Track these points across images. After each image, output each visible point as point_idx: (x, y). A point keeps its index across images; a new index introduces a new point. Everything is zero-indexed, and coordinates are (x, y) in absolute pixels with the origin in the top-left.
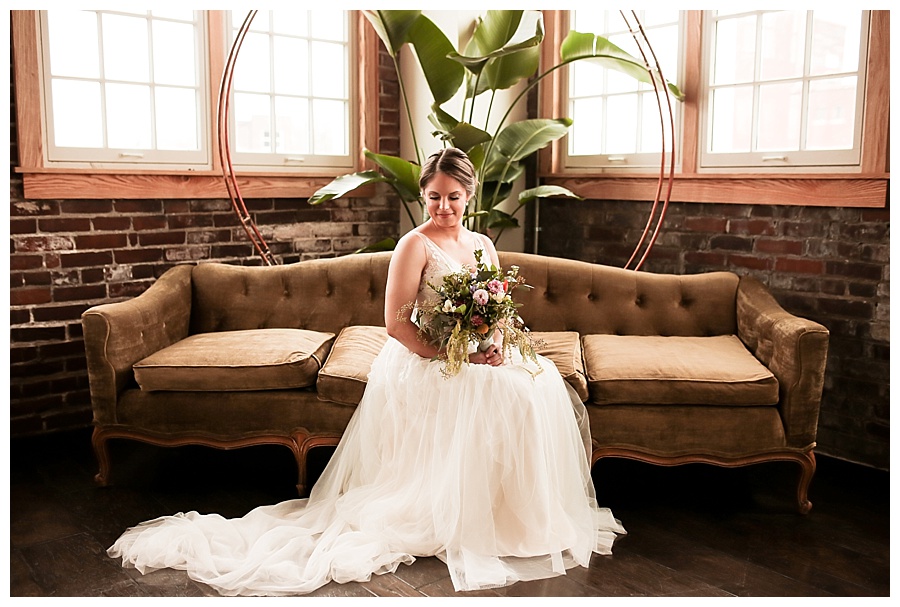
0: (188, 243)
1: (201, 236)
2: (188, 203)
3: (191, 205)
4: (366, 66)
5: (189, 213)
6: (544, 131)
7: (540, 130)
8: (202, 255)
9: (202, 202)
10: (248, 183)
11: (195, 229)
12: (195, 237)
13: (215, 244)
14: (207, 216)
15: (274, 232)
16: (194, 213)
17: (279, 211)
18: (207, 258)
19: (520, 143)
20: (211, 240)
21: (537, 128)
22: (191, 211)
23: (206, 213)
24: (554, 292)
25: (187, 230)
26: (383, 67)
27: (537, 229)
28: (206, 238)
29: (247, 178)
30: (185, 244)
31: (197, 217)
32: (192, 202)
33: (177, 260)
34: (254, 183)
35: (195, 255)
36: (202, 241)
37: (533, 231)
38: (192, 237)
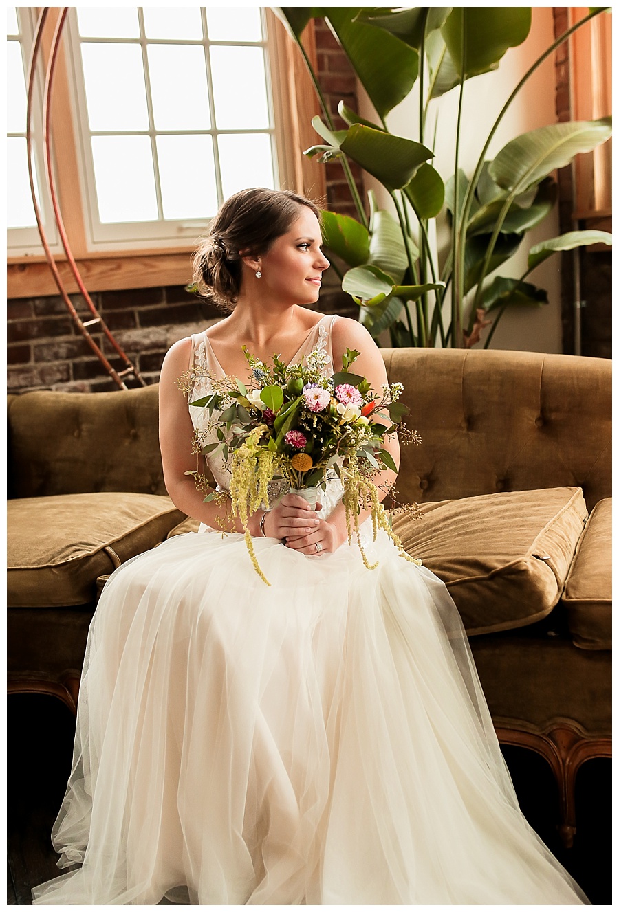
0: (37, 360)
1: (55, 349)
2: (31, 303)
3: (36, 307)
4: (296, 75)
5: (34, 318)
6: (570, 141)
7: (564, 140)
8: (59, 376)
9: (53, 301)
10: (119, 267)
11: (44, 341)
12: (45, 352)
13: (77, 360)
14: (62, 321)
15: (168, 336)
16: (41, 318)
17: (173, 305)
18: (68, 380)
19: (530, 164)
20: (71, 354)
21: (560, 137)
22: (37, 315)
23: (60, 317)
24: (553, 416)
25: (33, 343)
26: (326, 73)
27: (578, 305)
28: (63, 351)
29: (117, 261)
30: (32, 363)
31: (46, 323)
32: (37, 302)
33: (21, 387)
34: (128, 267)
35: (47, 378)
36: (56, 356)
37: (573, 308)
38: (41, 351)
